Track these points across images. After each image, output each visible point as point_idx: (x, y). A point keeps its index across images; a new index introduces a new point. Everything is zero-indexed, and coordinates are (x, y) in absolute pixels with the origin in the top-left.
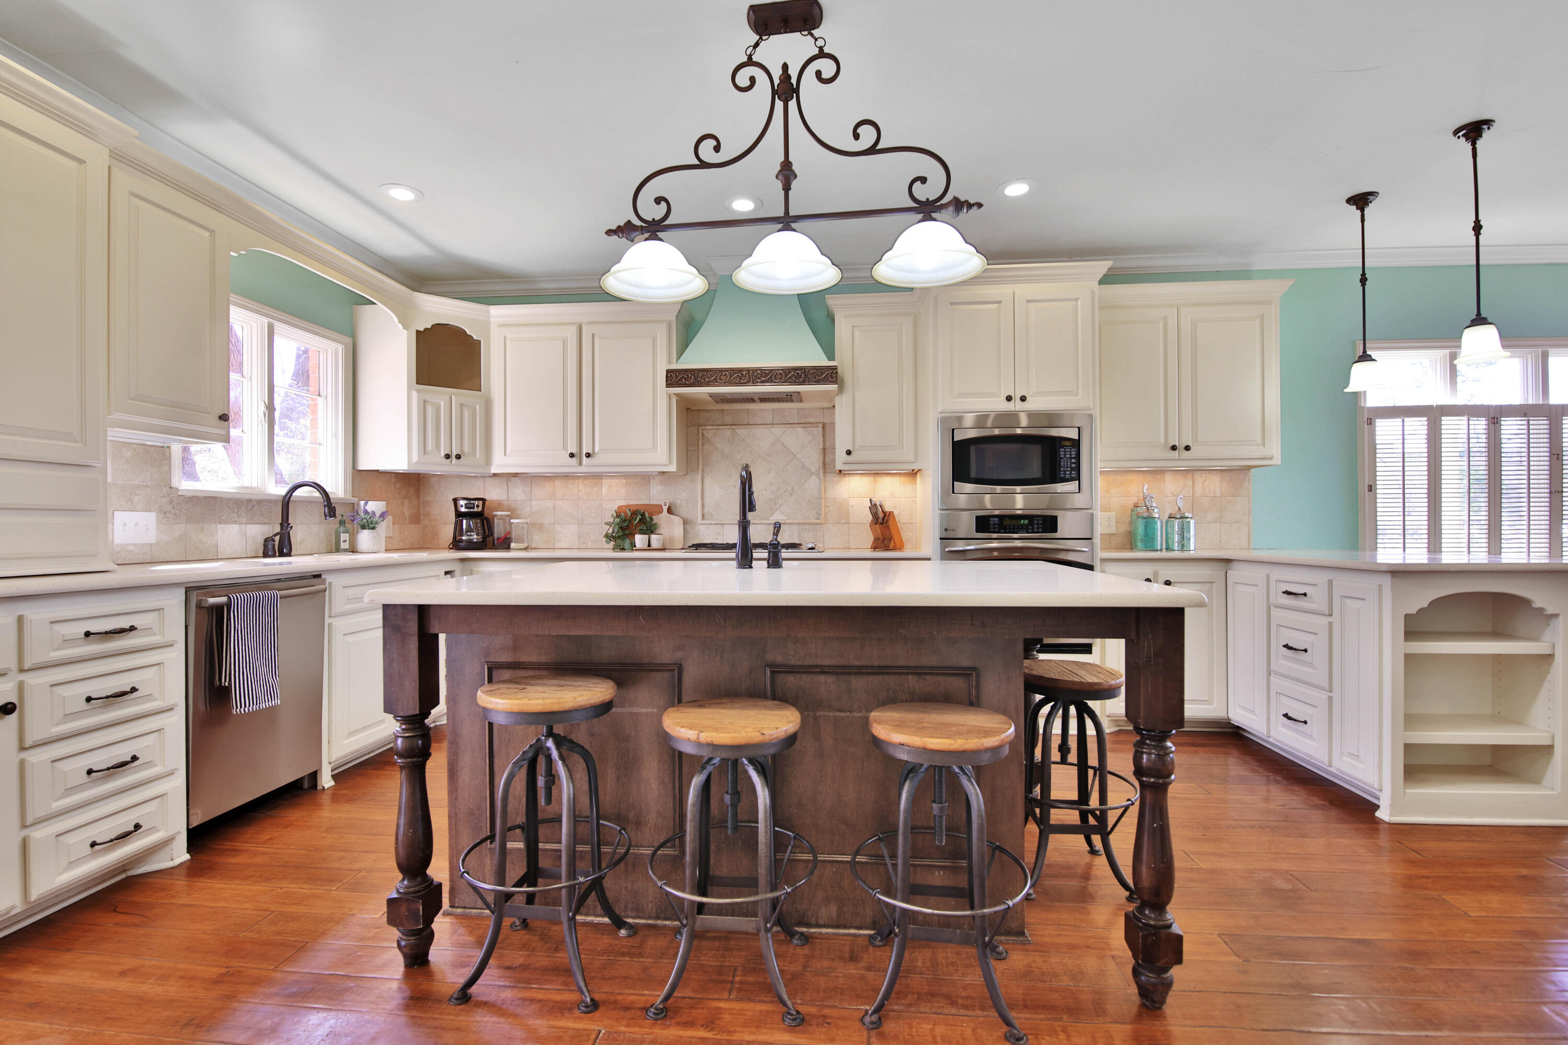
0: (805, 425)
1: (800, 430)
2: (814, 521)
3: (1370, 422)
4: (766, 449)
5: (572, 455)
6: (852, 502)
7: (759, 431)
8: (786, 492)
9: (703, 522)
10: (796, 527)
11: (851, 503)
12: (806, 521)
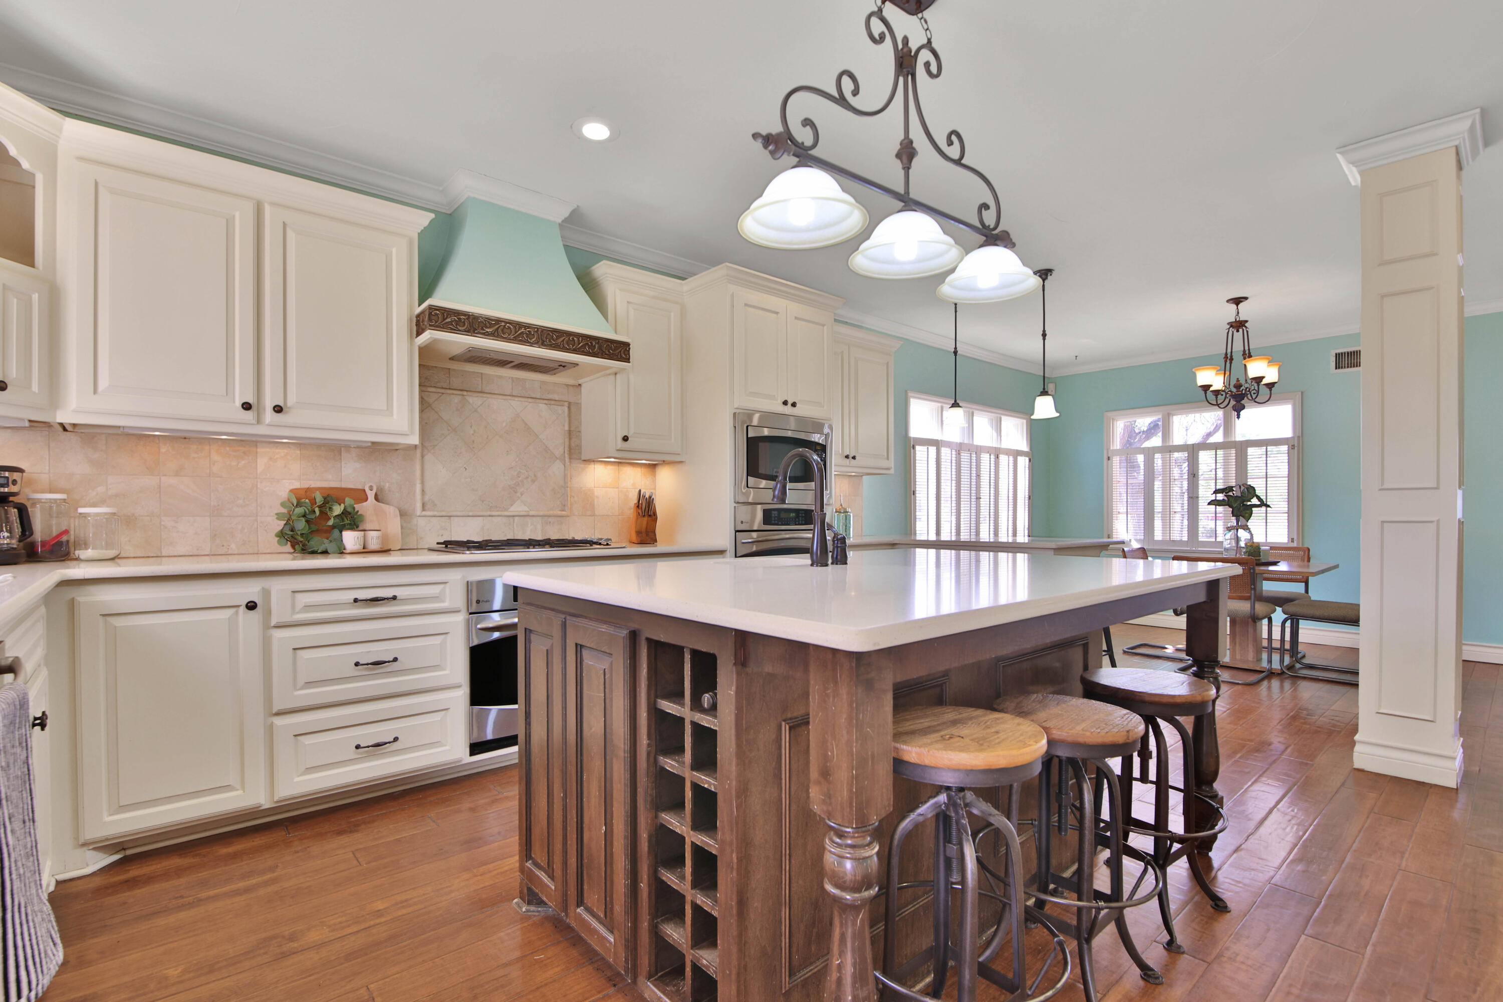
0: (549, 401)
1: (542, 406)
2: (559, 513)
3: (914, 447)
4: (504, 424)
5: (247, 406)
6: (598, 492)
7: (496, 403)
8: (527, 478)
9: (424, 513)
10: (539, 519)
11: (596, 494)
12: (551, 513)
